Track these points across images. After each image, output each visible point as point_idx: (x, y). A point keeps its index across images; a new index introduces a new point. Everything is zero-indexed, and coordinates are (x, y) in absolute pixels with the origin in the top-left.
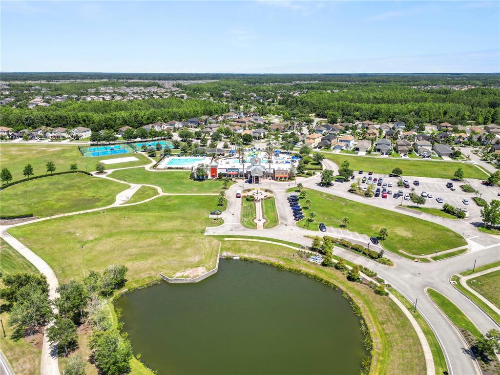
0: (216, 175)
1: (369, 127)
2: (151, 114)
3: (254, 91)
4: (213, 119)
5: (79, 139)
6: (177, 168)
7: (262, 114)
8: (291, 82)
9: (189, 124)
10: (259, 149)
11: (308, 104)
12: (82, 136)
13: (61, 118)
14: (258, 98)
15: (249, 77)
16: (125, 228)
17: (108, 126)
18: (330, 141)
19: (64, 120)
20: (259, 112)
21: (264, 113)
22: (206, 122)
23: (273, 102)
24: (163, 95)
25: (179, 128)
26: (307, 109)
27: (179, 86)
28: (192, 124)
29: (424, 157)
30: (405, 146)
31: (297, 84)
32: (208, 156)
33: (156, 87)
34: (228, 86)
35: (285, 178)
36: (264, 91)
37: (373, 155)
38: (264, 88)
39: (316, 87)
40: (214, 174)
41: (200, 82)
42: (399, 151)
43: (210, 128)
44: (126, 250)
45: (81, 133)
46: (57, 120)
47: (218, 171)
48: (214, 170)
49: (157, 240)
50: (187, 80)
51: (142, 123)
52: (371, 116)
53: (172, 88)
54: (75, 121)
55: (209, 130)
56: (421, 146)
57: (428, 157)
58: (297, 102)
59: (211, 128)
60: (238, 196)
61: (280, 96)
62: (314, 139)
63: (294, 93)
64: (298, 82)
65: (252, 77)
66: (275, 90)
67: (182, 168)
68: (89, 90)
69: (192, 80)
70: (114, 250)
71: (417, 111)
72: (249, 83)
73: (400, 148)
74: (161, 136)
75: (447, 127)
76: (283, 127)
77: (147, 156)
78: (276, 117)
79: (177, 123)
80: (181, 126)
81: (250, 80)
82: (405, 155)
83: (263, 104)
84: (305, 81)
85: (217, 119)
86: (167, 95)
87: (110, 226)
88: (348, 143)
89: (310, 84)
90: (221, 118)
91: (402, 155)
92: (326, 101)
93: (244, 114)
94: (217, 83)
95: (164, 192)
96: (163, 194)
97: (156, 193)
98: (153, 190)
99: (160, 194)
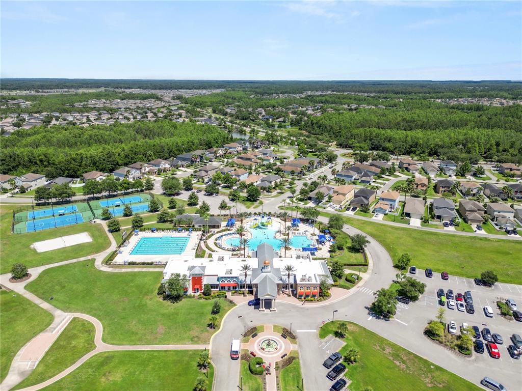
0: (201, 287)
1: (409, 167)
2: (132, 147)
3: (262, 107)
4: (211, 153)
5: (24, 192)
6: (143, 264)
7: (272, 142)
8: (302, 93)
9: (180, 163)
10: (270, 213)
11: (326, 128)
12: (31, 186)
13: (11, 157)
14: (267, 117)
15: (256, 85)
17: (70, 170)
18: (367, 199)
19: (14, 160)
20: (268, 140)
21: (274, 141)
22: (201, 157)
23: (284, 122)
24: (158, 112)
25: (165, 170)
26: (326, 136)
27: (179, 98)
28: (184, 163)
29: (508, 232)
30: (476, 211)
31: (309, 96)
32: (196, 230)
33: (153, 100)
34: (234, 98)
35: (314, 296)
36: (274, 107)
37: (432, 226)
38: (273, 102)
39: (330, 100)
40: (198, 287)
41: (204, 91)
42: (470, 220)
43: (205, 171)
45: (29, 183)
46: (4, 160)
47: (205, 281)
48: (197, 280)
50: (190, 89)
51: (118, 164)
52: (408, 149)
53: (172, 101)
54: (30, 161)
55: (203, 173)
56: (499, 212)
57: (514, 232)
58: (312, 124)
59: (207, 172)
60: (234, 355)
61: (292, 113)
62: (344, 195)
63: (307, 110)
64: (309, 93)
65: (260, 85)
66: (286, 104)
67: (152, 264)
68: (77, 104)
69: (195, 89)
71: (464, 142)
72: (257, 93)
73: (470, 216)
74: (138, 187)
75: (511, 170)
76: (299, 169)
77: (106, 229)
78: (289, 148)
79: (163, 162)
80: (169, 166)
81: (258, 90)
82: (479, 228)
83: (273, 126)
84: (317, 91)
85: (215, 153)
86: (162, 112)
88: (392, 203)
89: (323, 96)
90: (221, 152)
91: (474, 226)
92: (348, 125)
93: (250, 144)
94: (222, 95)
95: (104, 340)
96: (101, 347)
97: (90, 345)
98: (89, 330)
99: (96, 347)
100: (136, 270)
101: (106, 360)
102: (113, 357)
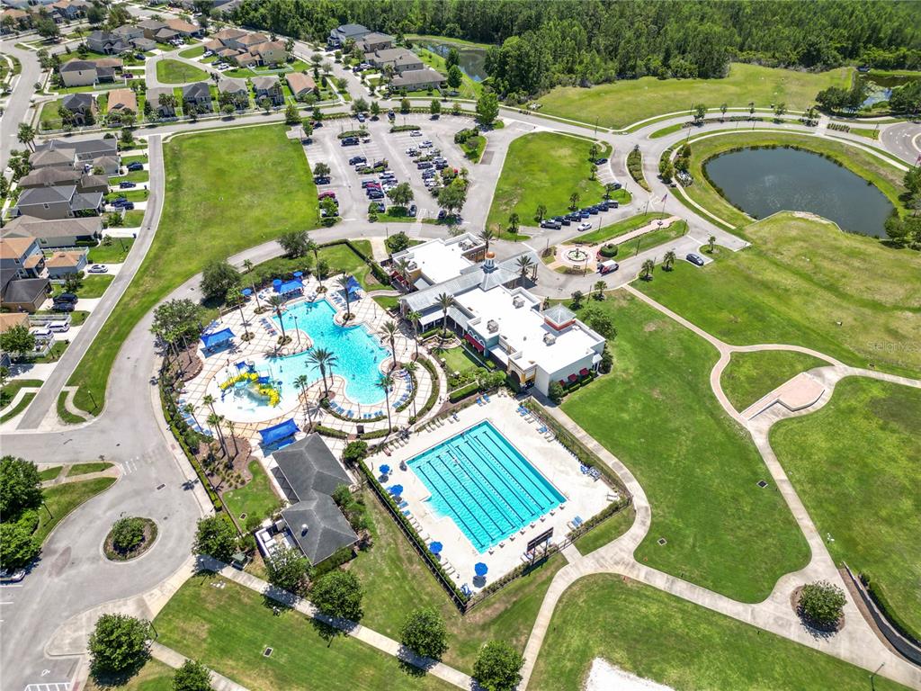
16: (849, 309)
44: (866, 269)
49: (818, 263)
70: (882, 276)
87: (872, 323)
95: (718, 355)
96: (726, 350)
97: (737, 359)
98: (729, 379)
99: (731, 353)
100: (591, 444)
101: (728, 334)
102: (720, 333)
